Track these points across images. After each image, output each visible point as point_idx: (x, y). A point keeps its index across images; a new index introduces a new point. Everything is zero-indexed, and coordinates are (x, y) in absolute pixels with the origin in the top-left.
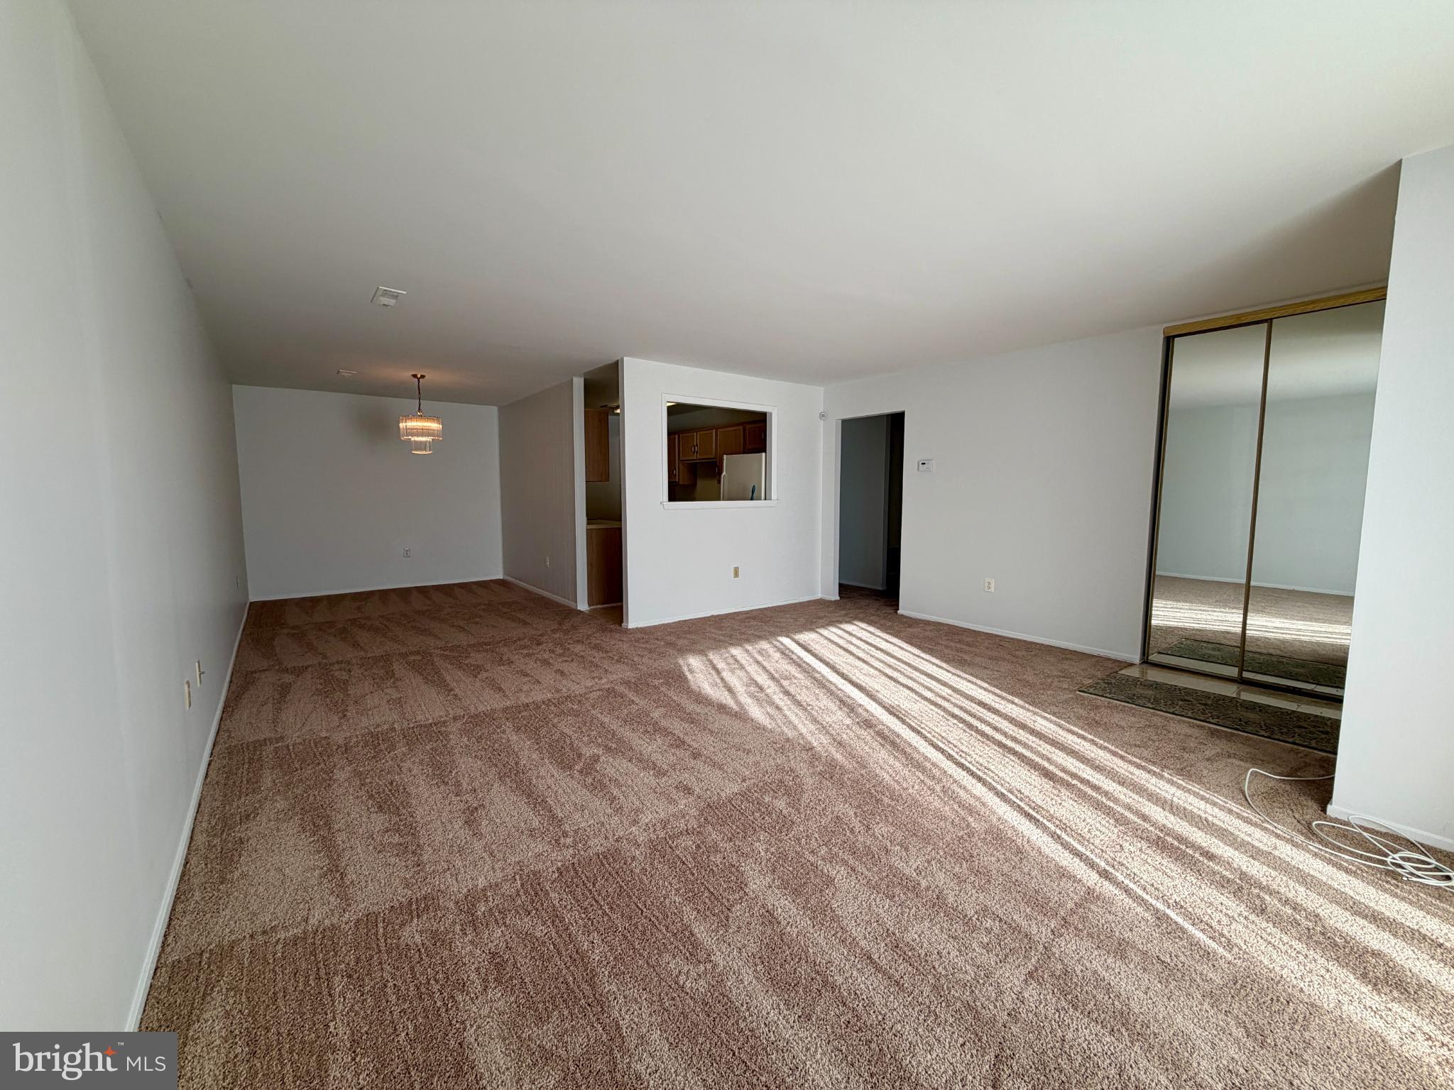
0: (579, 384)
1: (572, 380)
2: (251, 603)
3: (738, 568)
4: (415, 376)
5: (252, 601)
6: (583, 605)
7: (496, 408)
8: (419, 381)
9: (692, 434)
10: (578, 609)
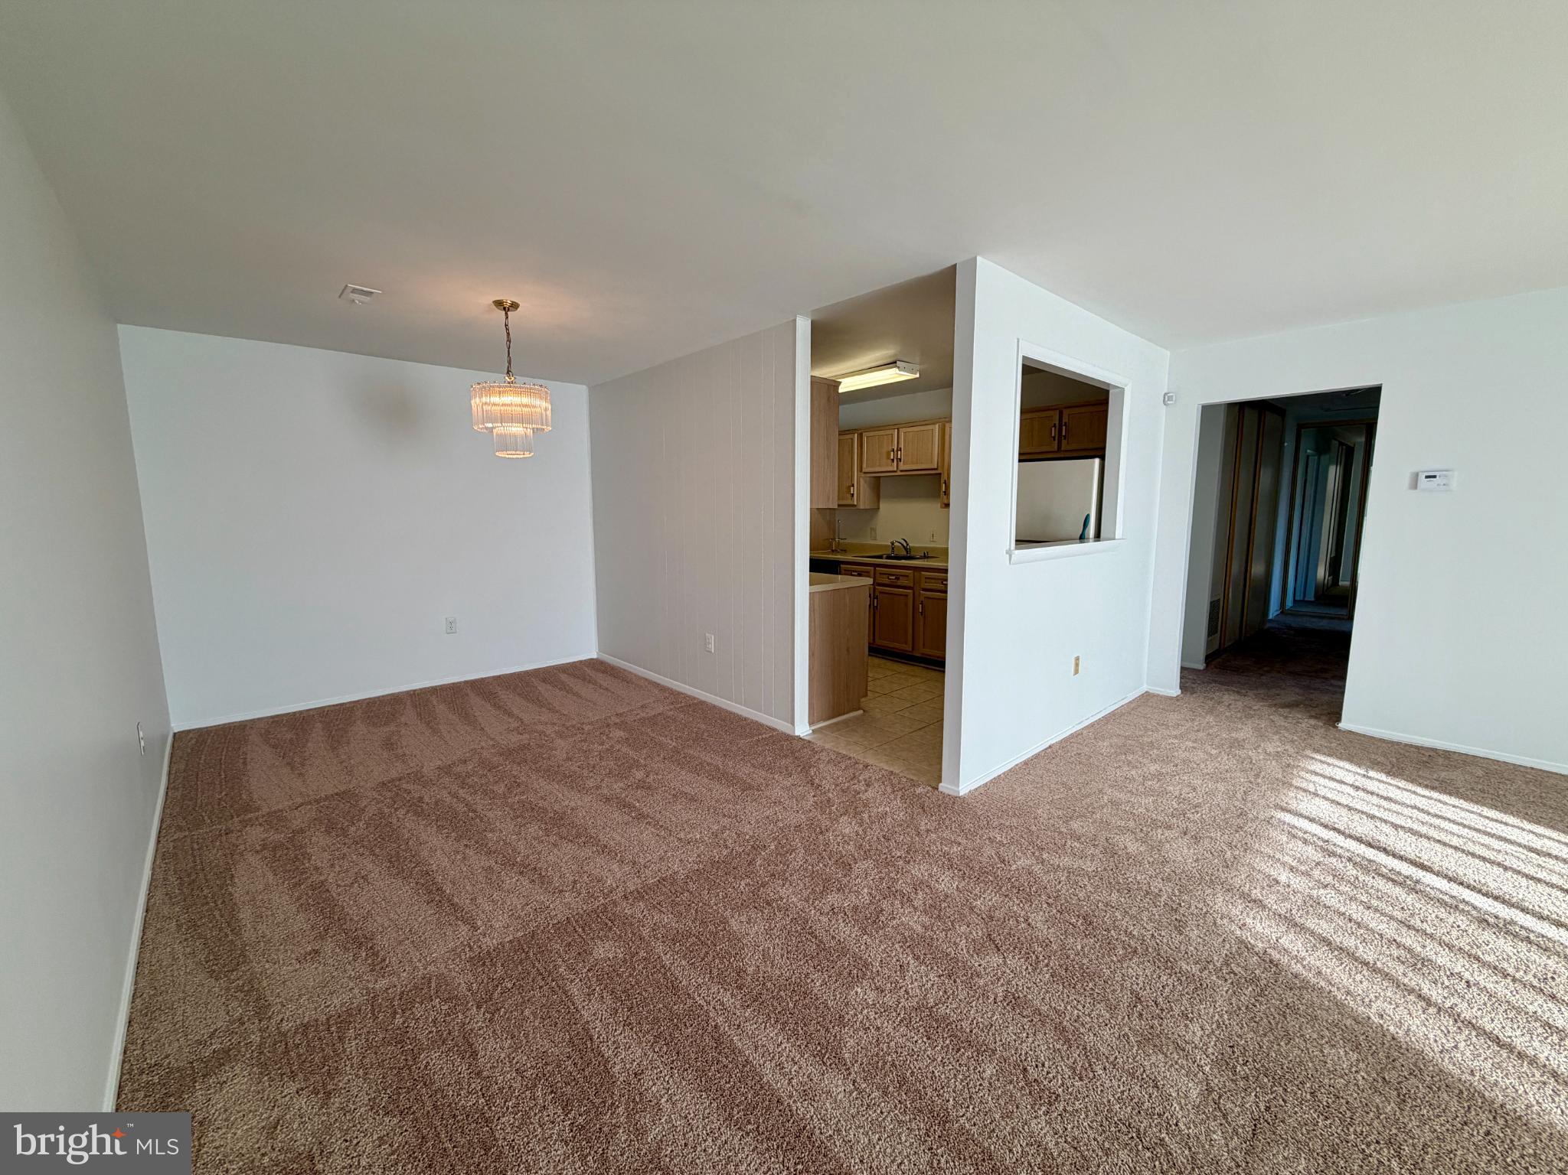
0: (803, 327)
1: (795, 320)
2: (175, 734)
3: (1078, 657)
4: (499, 304)
5: (176, 731)
6: (802, 728)
7: (583, 389)
8: (506, 314)
9: (890, 432)
10: (797, 734)
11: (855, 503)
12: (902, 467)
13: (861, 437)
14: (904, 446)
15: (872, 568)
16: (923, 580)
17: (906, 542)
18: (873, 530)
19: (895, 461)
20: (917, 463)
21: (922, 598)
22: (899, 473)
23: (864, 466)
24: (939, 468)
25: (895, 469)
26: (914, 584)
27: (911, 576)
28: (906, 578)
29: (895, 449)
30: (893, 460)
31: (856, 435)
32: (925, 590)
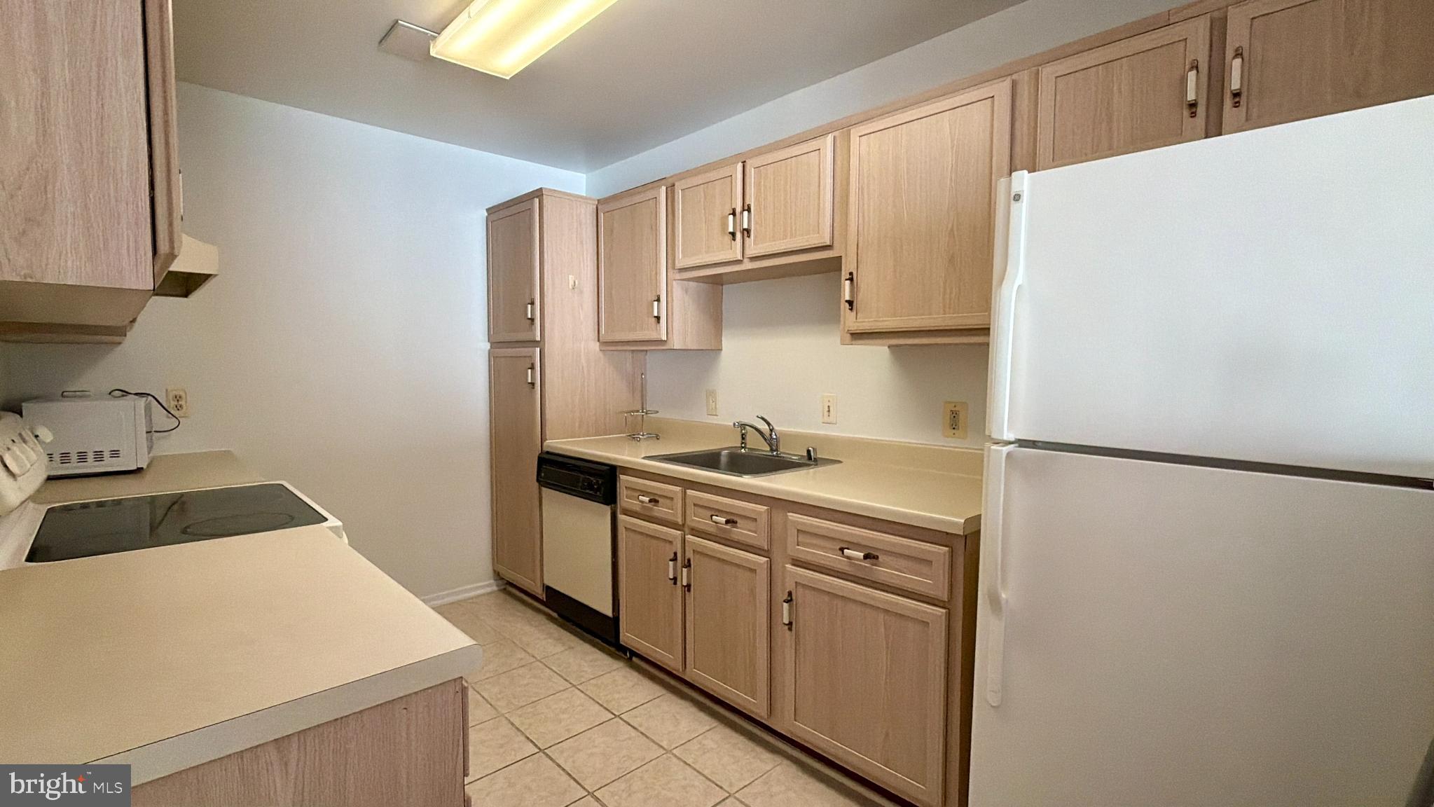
9: (727, 172)
11: (664, 338)
12: (753, 248)
13: (671, 189)
14: (757, 199)
15: (678, 489)
16: (792, 537)
17: (769, 424)
18: (711, 394)
19: (739, 236)
20: (785, 237)
21: (790, 586)
22: (748, 265)
23: (679, 255)
24: (835, 244)
25: (740, 257)
26: (771, 542)
27: (763, 520)
28: (751, 525)
29: (738, 210)
30: (733, 234)
31: (664, 188)
32: (797, 563)
